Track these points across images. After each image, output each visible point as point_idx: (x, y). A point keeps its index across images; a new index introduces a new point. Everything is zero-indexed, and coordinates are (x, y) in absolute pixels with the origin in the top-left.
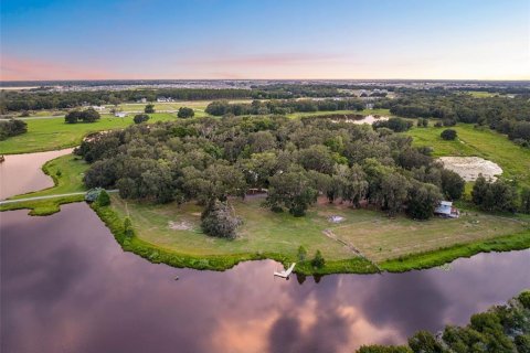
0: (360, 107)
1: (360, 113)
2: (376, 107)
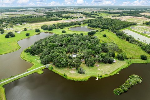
0: (80, 24)
1: (80, 26)
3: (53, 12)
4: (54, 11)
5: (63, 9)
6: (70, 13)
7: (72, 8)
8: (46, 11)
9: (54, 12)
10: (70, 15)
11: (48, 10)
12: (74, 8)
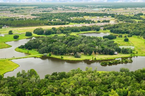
0: (98, 30)
1: (98, 32)
2: (104, 29)
3: (52, 14)
4: (54, 12)
5: (77, 8)
6: (88, 15)
7: (99, 7)
8: (38, 12)
9: (56, 14)
10: (87, 18)
11: (42, 10)
12: (102, 7)
